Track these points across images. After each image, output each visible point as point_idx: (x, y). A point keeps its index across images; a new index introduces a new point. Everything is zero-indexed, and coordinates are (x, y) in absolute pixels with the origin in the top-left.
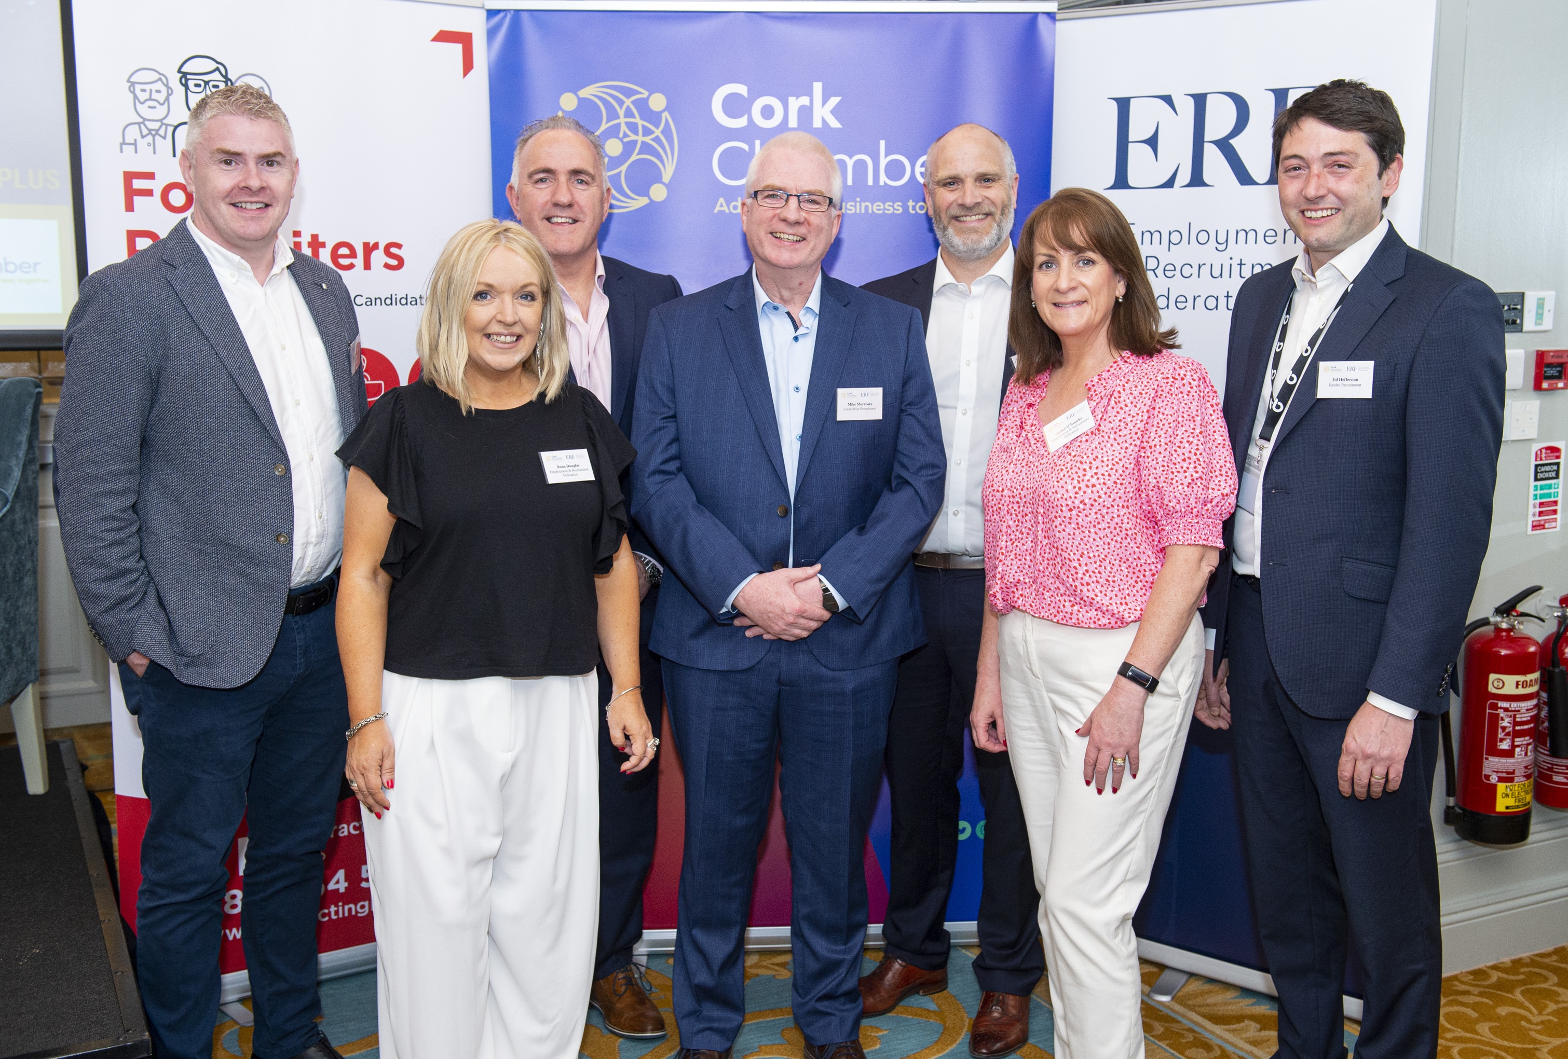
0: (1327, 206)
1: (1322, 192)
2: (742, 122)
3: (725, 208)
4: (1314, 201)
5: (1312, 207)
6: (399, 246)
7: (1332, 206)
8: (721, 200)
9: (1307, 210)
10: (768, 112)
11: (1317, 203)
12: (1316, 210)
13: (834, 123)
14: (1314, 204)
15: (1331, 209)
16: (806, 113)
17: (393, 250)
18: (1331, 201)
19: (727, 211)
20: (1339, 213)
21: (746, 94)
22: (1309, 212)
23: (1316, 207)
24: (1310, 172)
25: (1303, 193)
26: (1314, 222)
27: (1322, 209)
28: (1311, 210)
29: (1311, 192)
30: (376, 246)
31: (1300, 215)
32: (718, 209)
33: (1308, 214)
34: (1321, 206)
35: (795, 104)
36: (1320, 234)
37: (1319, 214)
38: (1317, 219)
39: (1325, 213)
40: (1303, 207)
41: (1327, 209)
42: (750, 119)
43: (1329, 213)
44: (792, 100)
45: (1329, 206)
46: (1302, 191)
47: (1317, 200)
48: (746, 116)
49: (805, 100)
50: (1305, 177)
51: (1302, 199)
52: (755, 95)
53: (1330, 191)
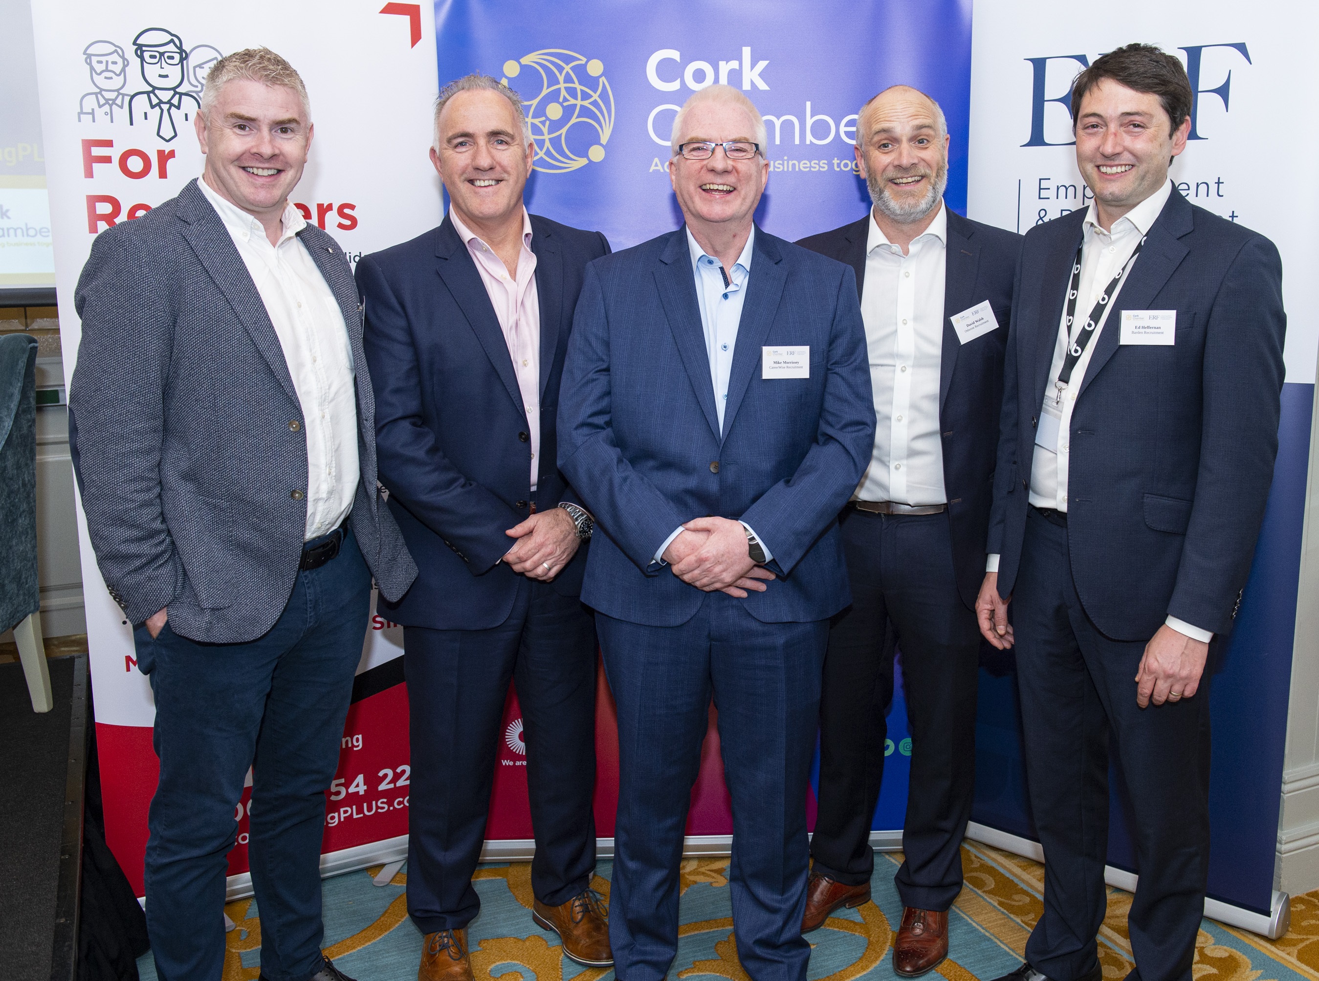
0: (1122, 163)
1: (1118, 149)
2: (675, 86)
3: (660, 168)
4: (1110, 158)
5: (1109, 163)
6: (352, 207)
7: (1127, 163)
8: (656, 160)
9: (1103, 166)
10: (699, 76)
11: (1113, 160)
12: (1111, 166)
13: (762, 86)
14: (1111, 160)
15: (1126, 165)
16: (735, 77)
17: (347, 211)
18: (1127, 158)
19: (662, 171)
20: (1134, 169)
21: (679, 60)
22: (1105, 168)
23: (1113, 163)
24: (1107, 129)
25: (1101, 149)
26: (1109, 177)
27: (1117, 166)
28: (1107, 166)
29: (1109, 149)
30: (330, 207)
31: (1096, 169)
32: (653, 168)
33: (1103, 169)
34: (1116, 163)
35: (725, 68)
36: (1113, 188)
37: (1115, 170)
38: (1112, 174)
39: (1119, 169)
40: (1098, 163)
41: (1121, 165)
42: (683, 83)
43: (1123, 169)
44: (722, 64)
45: (1124, 163)
46: (1099, 148)
47: (1113, 157)
48: (679, 80)
49: (734, 64)
50: (1102, 134)
51: (1099, 155)
52: (687, 59)
53: (1126, 149)
